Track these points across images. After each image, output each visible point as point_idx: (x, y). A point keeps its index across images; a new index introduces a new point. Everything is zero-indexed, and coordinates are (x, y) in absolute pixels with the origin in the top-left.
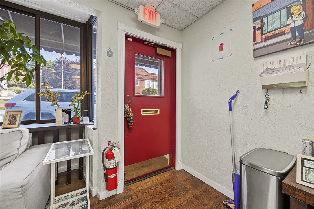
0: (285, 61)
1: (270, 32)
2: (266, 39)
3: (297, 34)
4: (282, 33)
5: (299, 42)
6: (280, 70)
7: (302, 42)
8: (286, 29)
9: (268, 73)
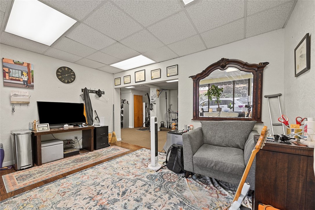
0: (21, 92)
1: (14, 77)
2: (11, 79)
3: (25, 84)
4: (19, 80)
5: (26, 86)
6: (20, 96)
7: (27, 87)
8: (21, 80)
9: (15, 96)
